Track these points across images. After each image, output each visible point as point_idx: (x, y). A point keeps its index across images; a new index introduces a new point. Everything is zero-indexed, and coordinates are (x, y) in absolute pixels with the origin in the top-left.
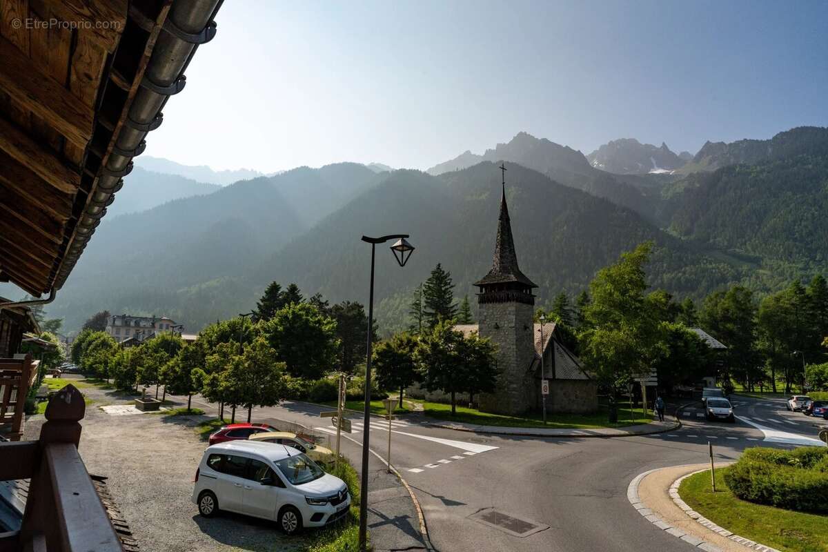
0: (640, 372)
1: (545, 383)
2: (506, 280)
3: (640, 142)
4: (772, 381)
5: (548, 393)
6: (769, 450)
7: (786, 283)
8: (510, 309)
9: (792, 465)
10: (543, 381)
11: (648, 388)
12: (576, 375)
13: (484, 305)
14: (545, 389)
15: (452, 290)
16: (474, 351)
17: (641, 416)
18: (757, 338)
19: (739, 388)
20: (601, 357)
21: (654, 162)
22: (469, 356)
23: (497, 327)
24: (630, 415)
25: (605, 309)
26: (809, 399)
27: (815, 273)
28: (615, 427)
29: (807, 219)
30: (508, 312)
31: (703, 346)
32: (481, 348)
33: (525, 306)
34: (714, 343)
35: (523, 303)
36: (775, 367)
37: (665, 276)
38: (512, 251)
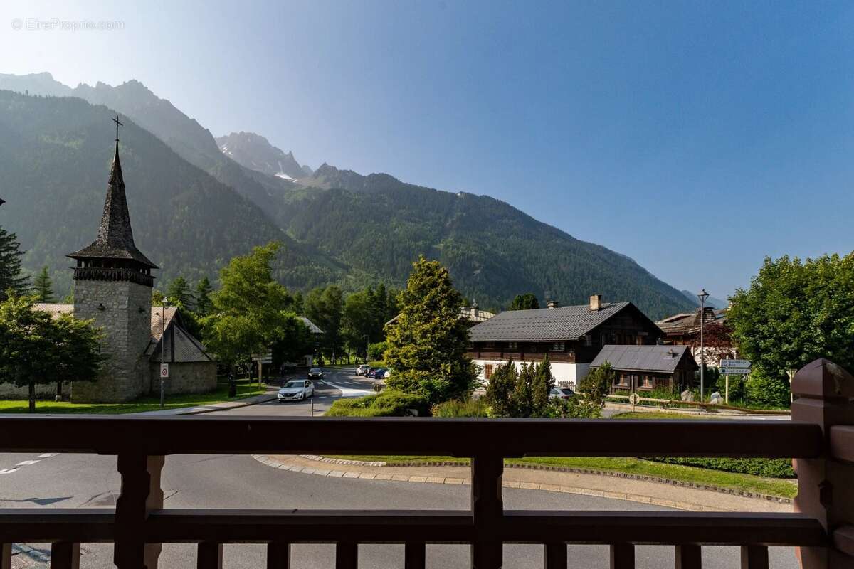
0: (258, 353)
1: (164, 366)
2: (117, 256)
3: (271, 143)
4: (348, 356)
5: (167, 376)
6: (347, 400)
7: (363, 287)
8: (121, 289)
9: (360, 407)
10: (162, 365)
11: (264, 365)
12: (198, 357)
13: (83, 282)
14: (165, 371)
15: (20, 257)
16: (68, 335)
17: (256, 389)
18: (343, 326)
19: (327, 362)
20: (225, 340)
21: (281, 166)
22: (60, 340)
23: (102, 308)
24: (247, 390)
25: (232, 295)
26: (368, 367)
27: (380, 282)
28: (234, 401)
29: (380, 243)
30: (120, 293)
31: (308, 330)
32: (76, 331)
33: (141, 287)
34: (315, 329)
35: (139, 283)
36: (351, 347)
37: (280, 272)
38: (127, 223)
